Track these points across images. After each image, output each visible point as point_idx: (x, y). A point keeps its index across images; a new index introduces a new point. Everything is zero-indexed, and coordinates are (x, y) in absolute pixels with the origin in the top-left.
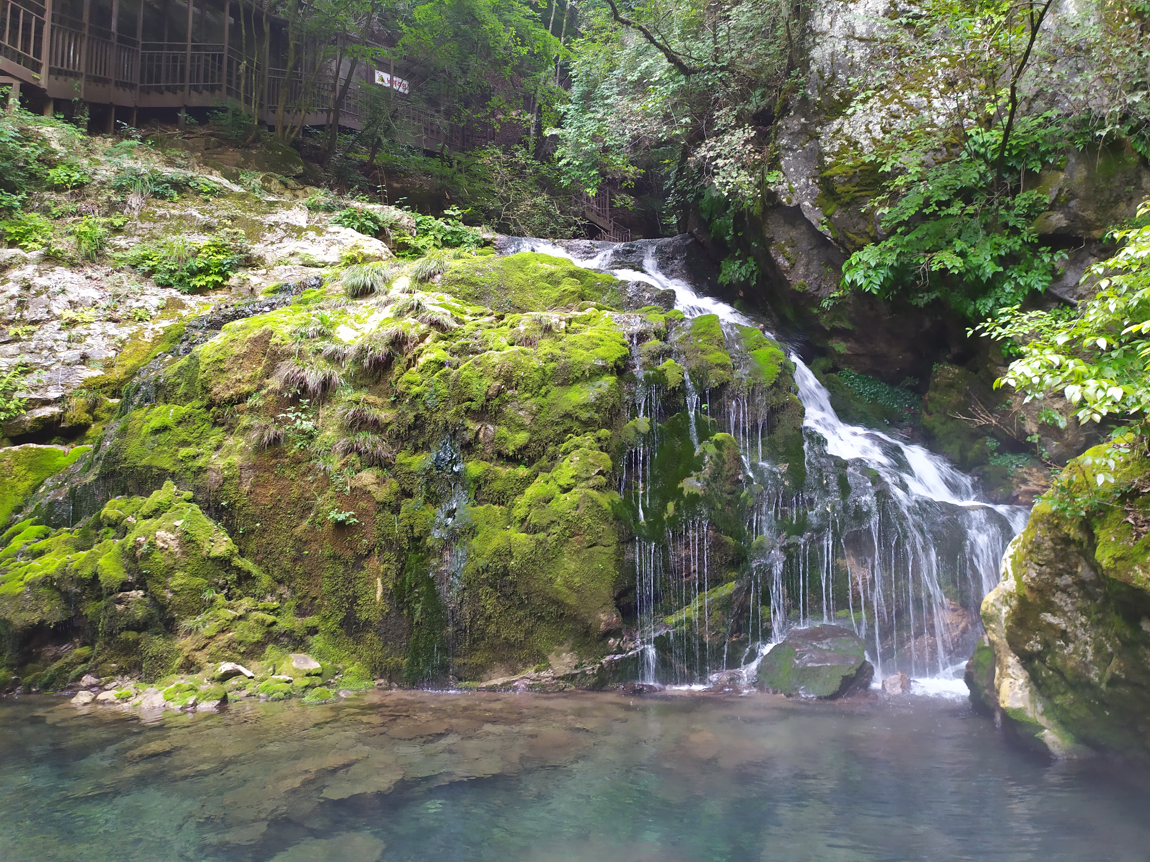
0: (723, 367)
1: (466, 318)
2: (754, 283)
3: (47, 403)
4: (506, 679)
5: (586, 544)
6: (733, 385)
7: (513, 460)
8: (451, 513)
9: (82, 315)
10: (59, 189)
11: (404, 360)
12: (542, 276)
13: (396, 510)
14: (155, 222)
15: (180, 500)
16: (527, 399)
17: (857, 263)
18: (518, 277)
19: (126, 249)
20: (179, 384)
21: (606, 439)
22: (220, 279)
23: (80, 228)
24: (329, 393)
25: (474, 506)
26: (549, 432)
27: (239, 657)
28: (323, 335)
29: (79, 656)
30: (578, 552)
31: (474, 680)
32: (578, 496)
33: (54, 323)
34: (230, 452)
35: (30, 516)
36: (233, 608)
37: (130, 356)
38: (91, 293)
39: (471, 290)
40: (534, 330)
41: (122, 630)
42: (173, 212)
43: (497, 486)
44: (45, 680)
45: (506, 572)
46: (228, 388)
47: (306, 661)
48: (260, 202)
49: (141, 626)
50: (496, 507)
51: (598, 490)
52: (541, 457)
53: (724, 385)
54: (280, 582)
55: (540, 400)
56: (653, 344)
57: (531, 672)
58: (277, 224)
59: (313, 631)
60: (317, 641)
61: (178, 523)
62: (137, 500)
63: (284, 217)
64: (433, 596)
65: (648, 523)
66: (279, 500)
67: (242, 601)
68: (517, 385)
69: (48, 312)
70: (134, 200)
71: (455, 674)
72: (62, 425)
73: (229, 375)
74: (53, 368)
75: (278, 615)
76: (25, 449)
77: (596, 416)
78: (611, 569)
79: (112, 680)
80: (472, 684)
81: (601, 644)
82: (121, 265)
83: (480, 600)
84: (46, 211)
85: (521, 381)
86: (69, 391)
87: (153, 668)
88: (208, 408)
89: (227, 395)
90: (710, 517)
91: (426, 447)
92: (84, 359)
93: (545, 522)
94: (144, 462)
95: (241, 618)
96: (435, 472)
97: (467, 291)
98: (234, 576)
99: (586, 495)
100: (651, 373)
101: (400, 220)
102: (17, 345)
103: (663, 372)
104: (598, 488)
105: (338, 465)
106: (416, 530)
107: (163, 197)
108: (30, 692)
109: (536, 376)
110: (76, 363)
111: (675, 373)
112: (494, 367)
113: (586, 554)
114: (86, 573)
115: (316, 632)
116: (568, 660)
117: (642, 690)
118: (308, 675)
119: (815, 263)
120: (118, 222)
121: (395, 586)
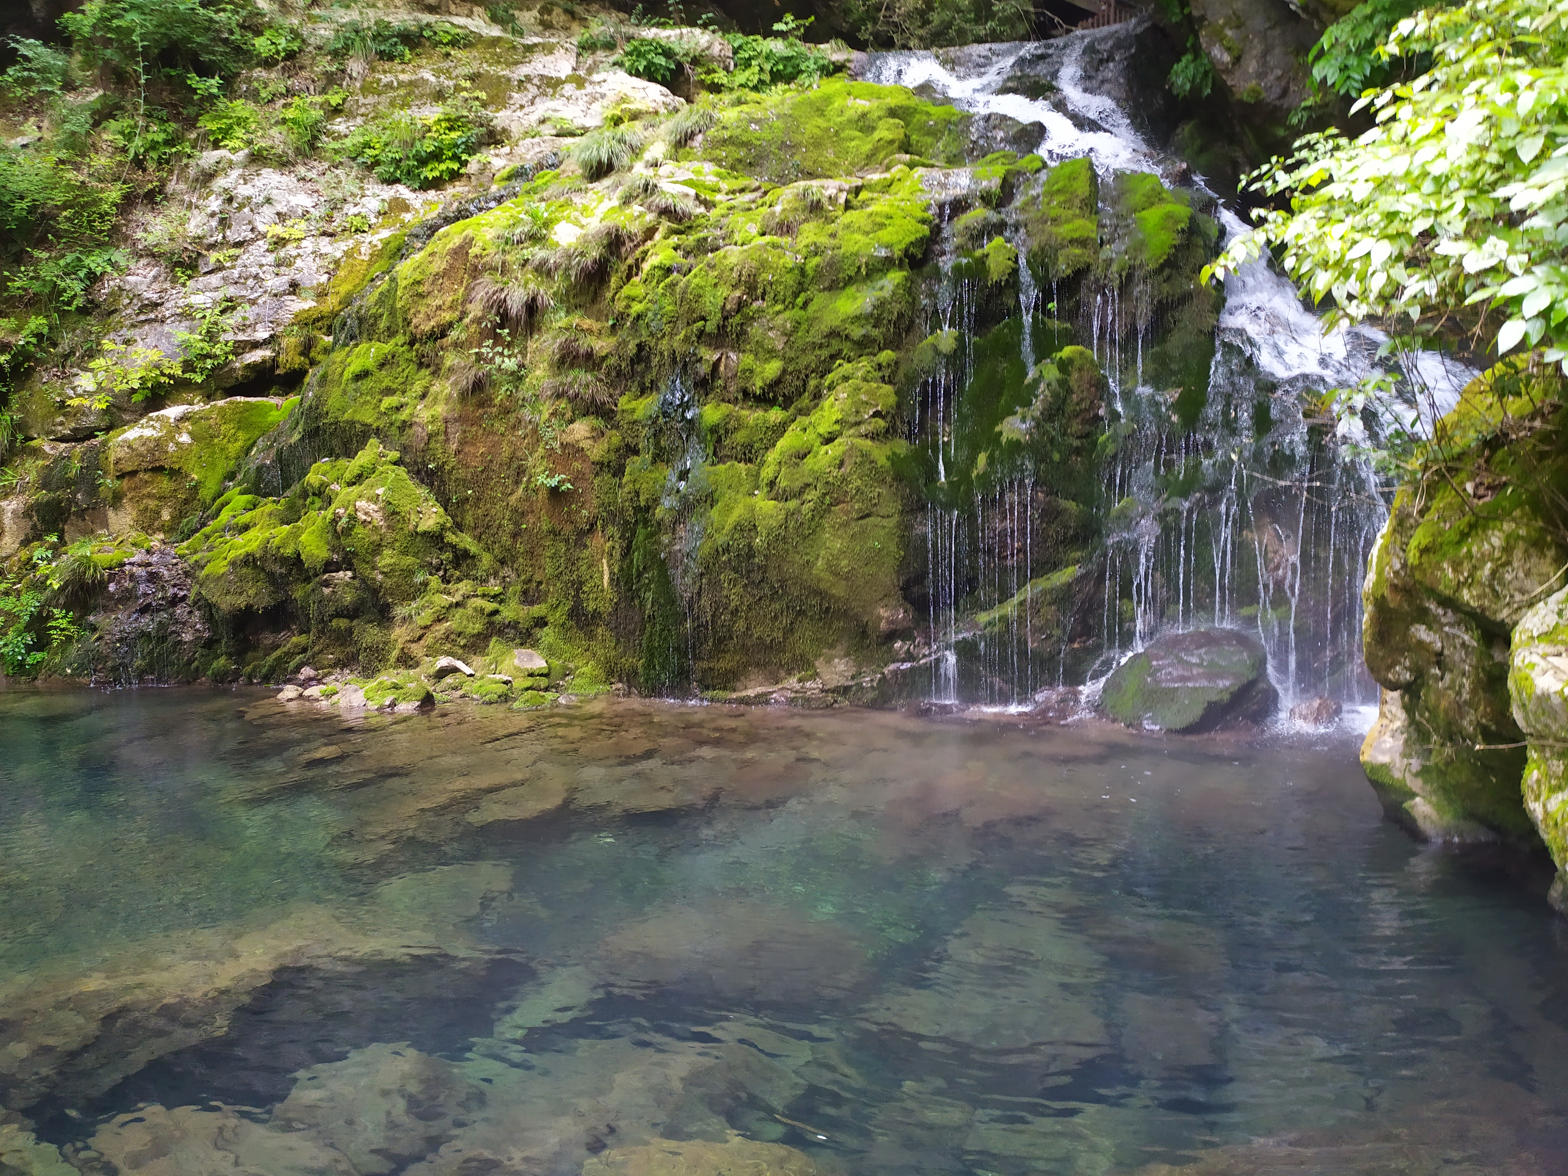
0: (1082, 242)
1: (719, 197)
2: (1208, 91)
3: (256, 345)
4: (760, 690)
5: (855, 515)
6: (1098, 272)
7: (764, 399)
8: (683, 475)
9: (292, 231)
10: (268, 63)
11: (623, 267)
12: (849, 121)
13: (619, 472)
14: (379, 95)
15: (385, 463)
16: (778, 313)
17: (1332, 46)
18: (813, 126)
19: (346, 136)
20: (381, 316)
21: (889, 365)
22: (455, 166)
23: (290, 114)
24: (538, 317)
25: (713, 464)
26: (810, 359)
27: (460, 651)
28: (535, 238)
29: (296, 645)
30: (845, 525)
31: (725, 689)
32: (842, 448)
33: (260, 243)
34: (435, 401)
35: (239, 484)
36: (449, 594)
37: (345, 280)
38: (303, 200)
39: (742, 153)
40: (796, 209)
41: (332, 617)
42: (401, 77)
43: (740, 437)
44: (264, 670)
45: (751, 553)
46: (429, 318)
47: (531, 658)
48: (514, 47)
49: (353, 613)
50: (742, 465)
51: (873, 438)
52: (800, 395)
53: (1080, 273)
54: (503, 562)
55: (797, 313)
56: (977, 214)
57: (793, 682)
58: (528, 78)
59: (541, 622)
60: (547, 635)
61: (380, 491)
62: (342, 462)
63: (540, 66)
64: (665, 582)
65: (950, 483)
66: (491, 461)
67: (460, 585)
68: (764, 294)
69: (252, 230)
70: (355, 67)
71: (700, 682)
72: (278, 372)
73: (429, 301)
74: (260, 301)
75: (501, 602)
76: (231, 403)
77: (875, 332)
78: (893, 548)
79: (330, 674)
80: (720, 694)
81: (884, 648)
82: (338, 159)
83: (722, 588)
84: (253, 95)
85: (768, 289)
86: (281, 329)
87: (370, 661)
88: (412, 343)
89: (427, 327)
90: (1036, 472)
91: (654, 386)
92: (294, 287)
93: (798, 485)
94: (346, 416)
95: (457, 605)
96: (661, 420)
97: (737, 156)
98: (447, 556)
99: (852, 447)
100: (964, 261)
101: (708, 48)
102: (220, 275)
103: (982, 261)
104: (873, 436)
105: (546, 415)
106: (642, 498)
107: (391, 58)
108: (251, 683)
109: (790, 280)
110: (284, 293)
111: (1001, 259)
112: (732, 269)
113: (855, 528)
114: (289, 551)
115: (546, 624)
116: (842, 667)
117: (929, 710)
118: (531, 675)
119: (1277, 51)
120: (335, 100)
121: (621, 569)
